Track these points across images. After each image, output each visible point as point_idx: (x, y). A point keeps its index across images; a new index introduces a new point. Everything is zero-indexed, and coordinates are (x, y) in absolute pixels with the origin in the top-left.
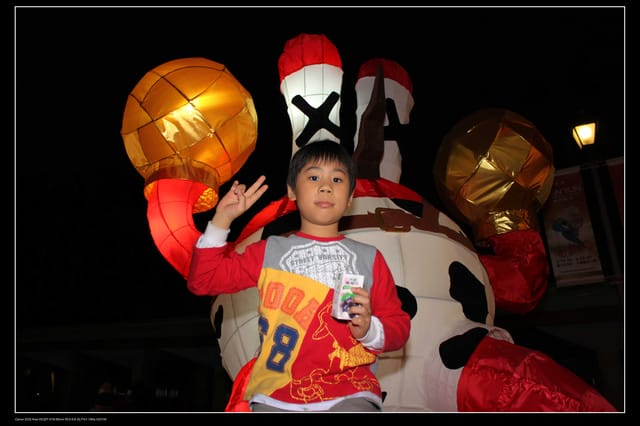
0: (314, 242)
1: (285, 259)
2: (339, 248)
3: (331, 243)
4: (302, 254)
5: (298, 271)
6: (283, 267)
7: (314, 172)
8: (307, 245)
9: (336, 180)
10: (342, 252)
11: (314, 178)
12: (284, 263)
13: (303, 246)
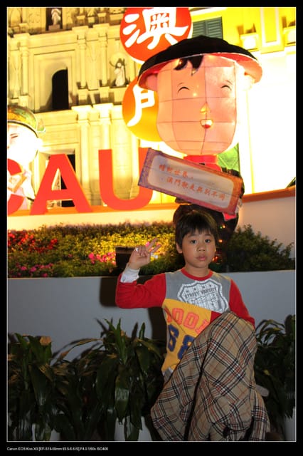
0: (196, 282)
1: (181, 294)
2: (211, 283)
3: (206, 281)
4: (191, 290)
5: (190, 302)
6: (181, 299)
7: (193, 238)
8: (193, 284)
9: (207, 241)
10: (213, 286)
11: (194, 242)
12: (181, 296)
13: (190, 285)
